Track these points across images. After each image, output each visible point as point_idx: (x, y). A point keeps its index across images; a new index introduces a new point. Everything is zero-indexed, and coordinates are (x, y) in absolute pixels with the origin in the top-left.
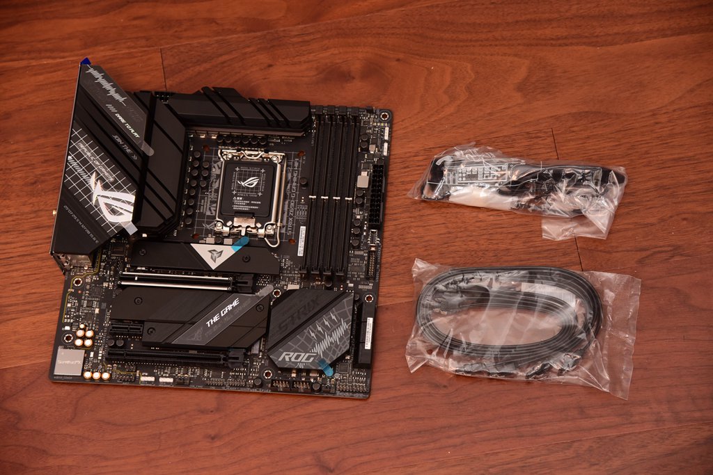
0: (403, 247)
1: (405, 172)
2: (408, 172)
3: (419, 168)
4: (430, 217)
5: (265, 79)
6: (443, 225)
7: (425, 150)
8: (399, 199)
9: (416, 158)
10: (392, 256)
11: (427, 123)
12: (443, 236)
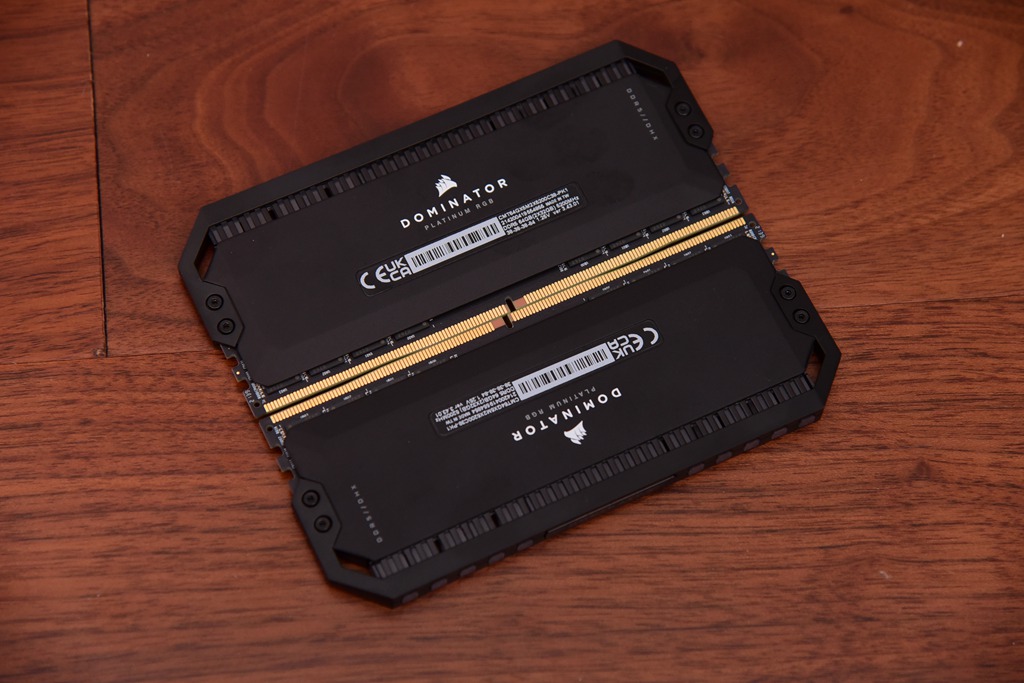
0: (852, 628)
1: (861, 373)
2: (871, 371)
3: (907, 362)
4: (947, 533)
5: (416, 31)
6: (990, 566)
7: (929, 305)
8: (837, 462)
9: (898, 330)
10: (814, 656)
11: (936, 217)
12: (984, 603)
